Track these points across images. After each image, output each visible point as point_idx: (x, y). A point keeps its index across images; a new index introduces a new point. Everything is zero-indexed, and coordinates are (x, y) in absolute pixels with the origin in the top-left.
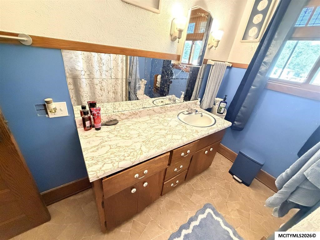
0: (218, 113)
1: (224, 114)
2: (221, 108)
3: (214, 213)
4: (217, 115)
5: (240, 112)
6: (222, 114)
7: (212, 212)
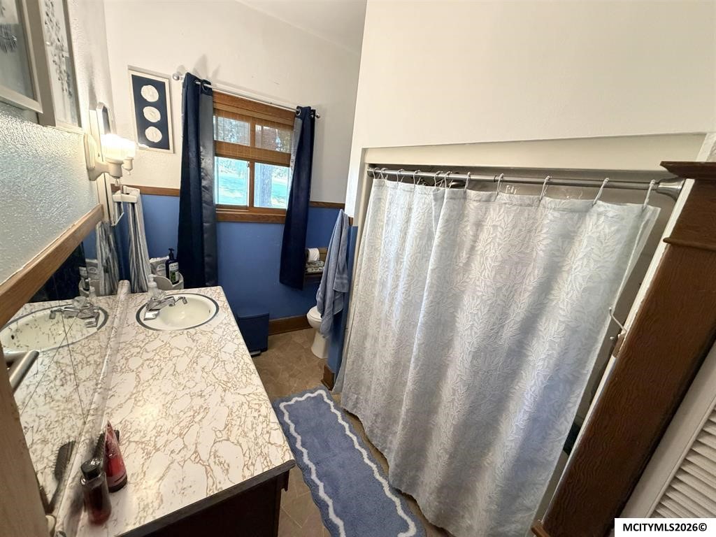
0: (173, 284)
1: (180, 282)
2: (174, 274)
3: (287, 401)
4: (174, 289)
5: (206, 266)
6: (178, 282)
7: (285, 403)
